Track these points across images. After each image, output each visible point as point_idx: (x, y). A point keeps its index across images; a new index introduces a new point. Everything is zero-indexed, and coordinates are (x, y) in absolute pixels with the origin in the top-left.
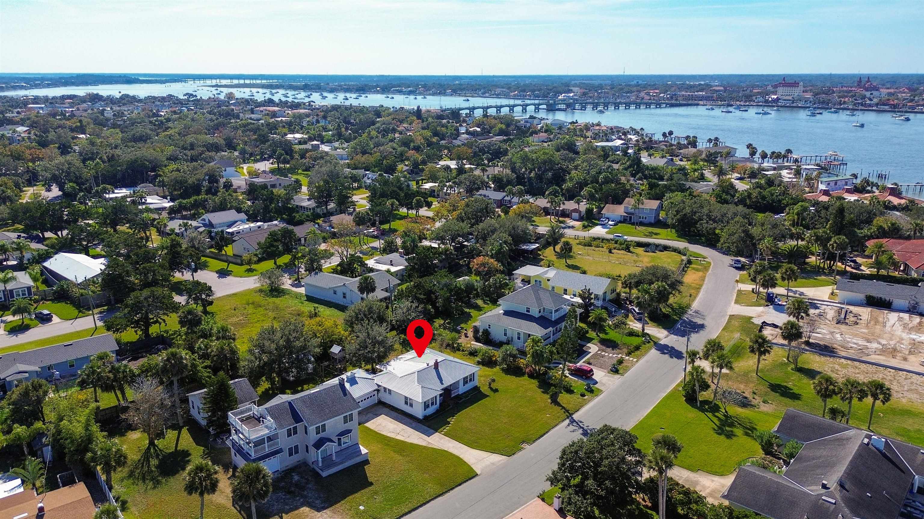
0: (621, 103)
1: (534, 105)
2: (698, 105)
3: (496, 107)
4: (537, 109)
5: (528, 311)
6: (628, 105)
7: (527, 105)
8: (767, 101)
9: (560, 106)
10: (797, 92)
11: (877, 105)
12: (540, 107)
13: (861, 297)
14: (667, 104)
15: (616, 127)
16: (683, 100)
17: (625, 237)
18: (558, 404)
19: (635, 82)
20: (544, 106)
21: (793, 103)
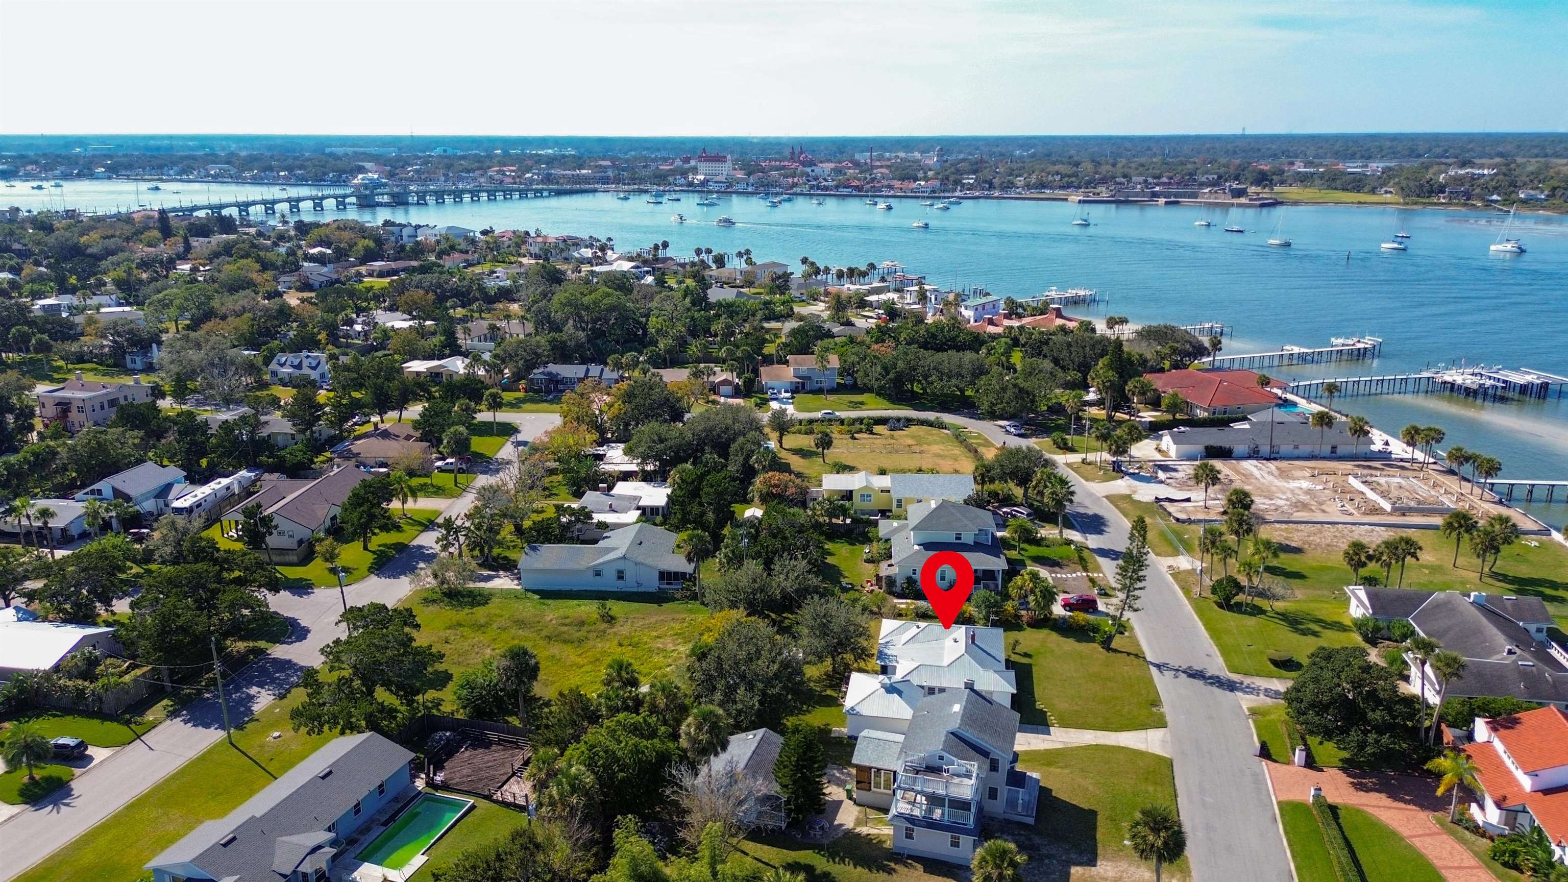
0: (463, 191)
1: (336, 197)
2: (595, 191)
3: (264, 202)
4: (341, 205)
5: (958, 538)
6: (475, 194)
7: (323, 198)
8: (691, 184)
9: (378, 199)
10: (725, 170)
11: (837, 187)
12: (347, 200)
13: (1199, 448)
14: (550, 191)
15: (570, 238)
16: (568, 183)
17: (837, 413)
18: (1115, 651)
19: (439, 151)
20: (353, 200)
21: (728, 187)
